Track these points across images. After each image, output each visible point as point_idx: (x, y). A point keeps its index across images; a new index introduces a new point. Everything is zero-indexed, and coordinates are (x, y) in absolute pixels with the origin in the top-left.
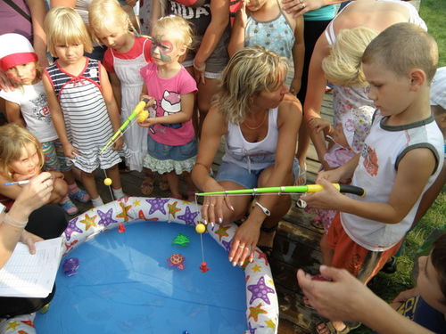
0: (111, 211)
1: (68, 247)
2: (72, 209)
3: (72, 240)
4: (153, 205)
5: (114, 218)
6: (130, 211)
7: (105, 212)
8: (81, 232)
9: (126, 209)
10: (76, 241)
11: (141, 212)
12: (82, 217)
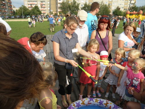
0: (103, 101)
1: (88, 103)
2: (95, 96)
3: (90, 102)
4: (115, 106)
5: (103, 103)
6: (108, 104)
7: (102, 101)
8: (93, 102)
9: (107, 103)
10: (91, 103)
11: (111, 106)
12: (96, 99)
